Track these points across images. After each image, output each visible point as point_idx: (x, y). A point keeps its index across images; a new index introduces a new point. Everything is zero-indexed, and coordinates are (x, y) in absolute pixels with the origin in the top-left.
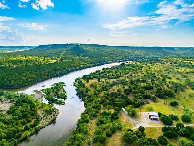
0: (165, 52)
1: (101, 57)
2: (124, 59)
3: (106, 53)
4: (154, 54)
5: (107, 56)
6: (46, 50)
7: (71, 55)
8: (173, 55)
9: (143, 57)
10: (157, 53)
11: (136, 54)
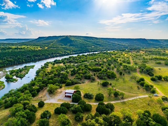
0: (148, 44)
1: (85, 47)
2: (107, 49)
3: (93, 43)
4: (138, 45)
5: (91, 46)
6: (42, 41)
7: (59, 45)
8: (155, 46)
9: (126, 47)
10: (141, 44)
11: (120, 45)
